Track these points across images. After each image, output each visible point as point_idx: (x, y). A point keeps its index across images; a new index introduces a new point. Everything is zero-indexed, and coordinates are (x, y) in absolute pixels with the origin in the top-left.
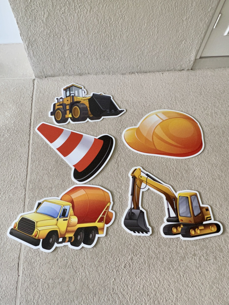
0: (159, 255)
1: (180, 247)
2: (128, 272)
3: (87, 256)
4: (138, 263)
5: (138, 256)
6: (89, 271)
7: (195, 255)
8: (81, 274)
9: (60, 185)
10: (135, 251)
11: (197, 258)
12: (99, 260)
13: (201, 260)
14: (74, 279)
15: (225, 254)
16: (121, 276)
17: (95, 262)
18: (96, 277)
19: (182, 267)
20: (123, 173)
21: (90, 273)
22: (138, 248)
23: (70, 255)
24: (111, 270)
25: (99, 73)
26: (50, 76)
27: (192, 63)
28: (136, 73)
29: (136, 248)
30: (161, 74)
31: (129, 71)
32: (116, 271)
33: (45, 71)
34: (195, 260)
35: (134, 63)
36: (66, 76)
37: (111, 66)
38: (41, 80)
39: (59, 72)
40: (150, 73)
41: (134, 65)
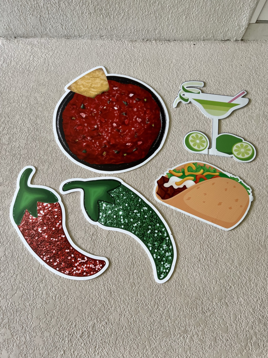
0: (133, 326)
1: (165, 317)
2: (84, 344)
3: (31, 314)
5: (104, 323)
6: (31, 337)
7: (186, 331)
8: (19, 339)
10: (100, 315)
11: (188, 336)
12: (47, 322)
13: (193, 341)
14: (9, 344)
15: (230, 335)
16: (74, 348)
17: (41, 324)
18: (38, 346)
19: (163, 347)
21: (32, 339)
23: (8, 311)
24: (62, 339)
25: (96, 37)
26: (22, 36)
27: (242, 30)
28: (153, 40)
29: (103, 312)
30: (193, 44)
31: (142, 37)
32: (68, 340)
33: (12, 27)
34: (184, 340)
35: (150, 24)
36: (45, 38)
37: (114, 26)
38: (8, 41)
39: (34, 30)
40: (174, 41)
41: (149, 27)
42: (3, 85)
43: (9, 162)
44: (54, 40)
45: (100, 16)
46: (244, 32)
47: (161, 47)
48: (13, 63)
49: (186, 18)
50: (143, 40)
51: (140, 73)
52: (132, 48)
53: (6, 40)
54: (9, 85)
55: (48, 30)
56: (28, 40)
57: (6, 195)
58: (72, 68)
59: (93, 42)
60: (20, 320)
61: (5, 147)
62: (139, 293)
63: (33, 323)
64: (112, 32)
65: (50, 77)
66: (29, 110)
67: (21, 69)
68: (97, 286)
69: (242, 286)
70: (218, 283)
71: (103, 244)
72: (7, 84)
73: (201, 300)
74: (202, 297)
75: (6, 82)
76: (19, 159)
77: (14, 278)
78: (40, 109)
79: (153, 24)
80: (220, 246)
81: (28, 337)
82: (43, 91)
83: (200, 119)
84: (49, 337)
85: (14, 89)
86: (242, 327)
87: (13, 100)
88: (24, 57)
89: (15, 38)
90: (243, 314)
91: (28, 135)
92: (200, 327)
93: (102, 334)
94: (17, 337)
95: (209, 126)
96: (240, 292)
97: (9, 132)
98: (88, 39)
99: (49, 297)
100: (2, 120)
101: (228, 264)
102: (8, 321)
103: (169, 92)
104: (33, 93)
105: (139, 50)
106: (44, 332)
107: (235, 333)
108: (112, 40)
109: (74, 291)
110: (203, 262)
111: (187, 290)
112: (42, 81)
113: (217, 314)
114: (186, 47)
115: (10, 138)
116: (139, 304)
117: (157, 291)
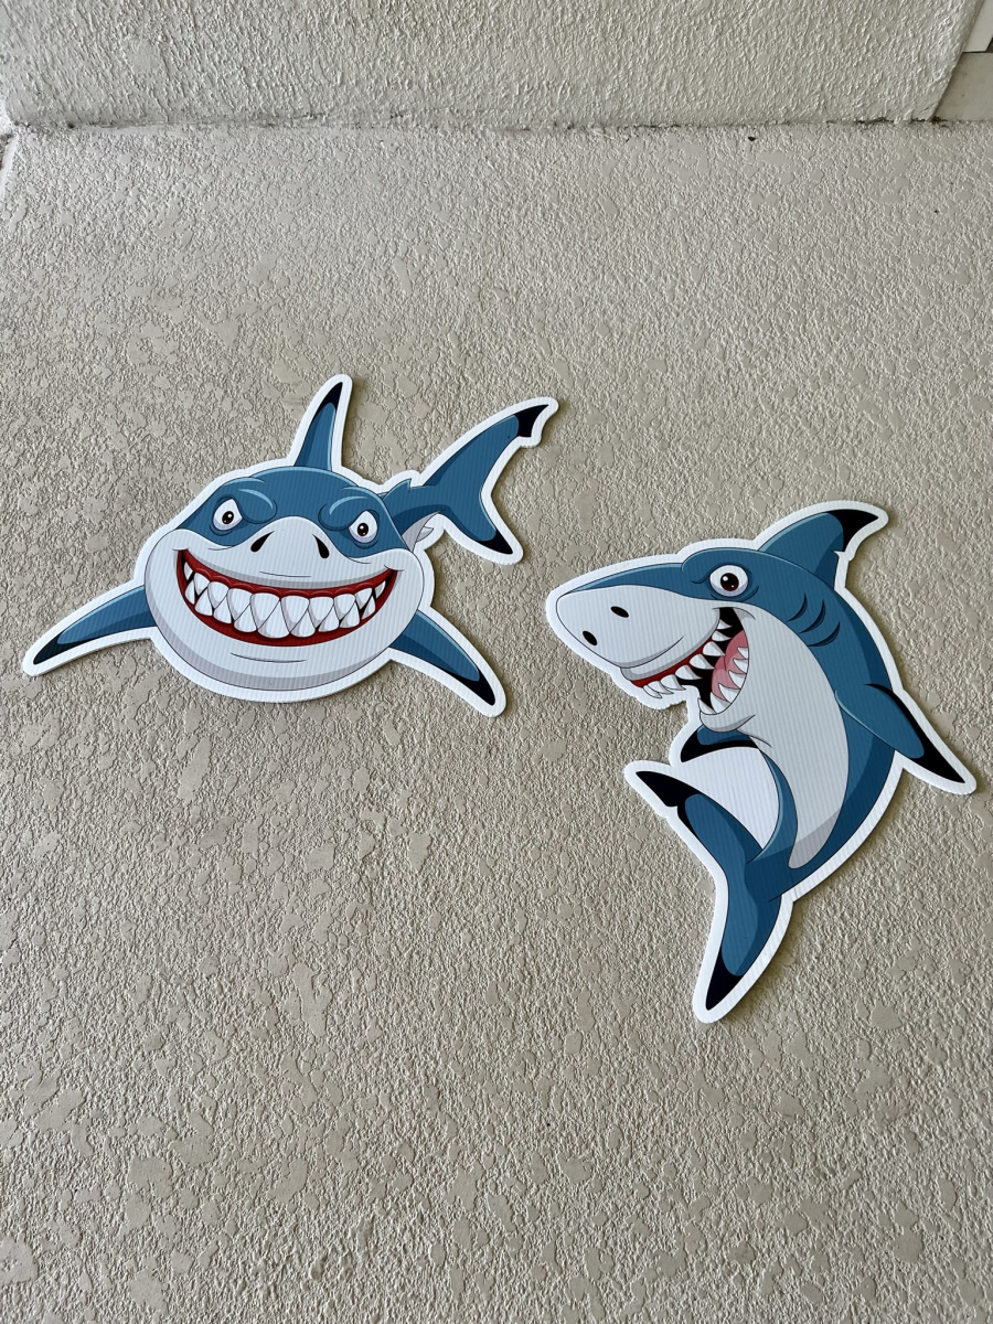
0: (532, 1230)
1: (664, 1195)
2: (332, 1305)
3: (118, 1182)
4: (400, 1261)
5: (410, 1218)
6: (113, 1273)
7: (749, 1254)
9: (42, 753)
10: (396, 1184)
11: (758, 1274)
12: (181, 1215)
13: (781, 1293)
14: (24, 1305)
15: (936, 1270)
17: (154, 1224)
18: (143, 1310)
20: (409, 715)
21: (118, 1282)
22: (415, 1172)
23: (21, 1167)
24: (240, 1282)
25: (375, 117)
26: (96, 119)
27: (936, 80)
28: (592, 127)
29: (407, 1171)
30: (747, 139)
31: (551, 112)
32: (265, 1287)
33: (59, 84)
34: (743, 1289)
35: (581, 59)
36: (184, 126)
37: (444, 73)
38: (44, 140)
39: (141, 94)
40: (675, 129)
41: (577, 73)
42: (22, 299)
43: (39, 583)
44: (216, 133)
45: (392, 31)
46: (942, 87)
47: (626, 151)
48: (59, 218)
49: (720, 33)
50: (555, 124)
51: (545, 245)
52: (515, 155)
53: (34, 135)
54: (44, 297)
55: (193, 93)
56: (117, 133)
57: (24, 706)
58: (284, 230)
59: (364, 135)
60: (70, 1205)
61: (24, 525)
62: (552, 1093)
63: (123, 1218)
64: (437, 96)
65: (200, 264)
66: (118, 386)
67: (89, 238)
68: (382, 1067)
69: (977, 1065)
70: (875, 1052)
71: (408, 898)
72: (36, 294)
73: (810, 1123)
74: (812, 1110)
75: (35, 285)
76: (76, 569)
77: (48, 1035)
78: (161, 381)
79: (593, 59)
80: (879, 902)
81: (102, 1277)
82: (176, 317)
83: (784, 413)
84: (186, 1276)
85: (62, 311)
86: (981, 1232)
87: (60, 353)
88: (104, 194)
89: (71, 126)
90: (984, 1180)
91: (112, 479)
92: (808, 1233)
93: (403, 1265)
94: (59, 1277)
95: (820, 440)
96: (968, 1090)
97: (42, 468)
98: (344, 126)
99: (189, 1110)
100: (15, 426)
101: (915, 975)
102: (22, 1208)
103: (658, 315)
104: (138, 325)
105: (541, 163)
106: (167, 1256)
107: (953, 1261)
108: (436, 128)
109: (291, 1086)
110: (813, 969)
111: (751, 1083)
112: (171, 281)
113: (875, 1182)
114: (719, 150)
115: (43, 491)
116: (552, 1141)
117: (629, 1087)
